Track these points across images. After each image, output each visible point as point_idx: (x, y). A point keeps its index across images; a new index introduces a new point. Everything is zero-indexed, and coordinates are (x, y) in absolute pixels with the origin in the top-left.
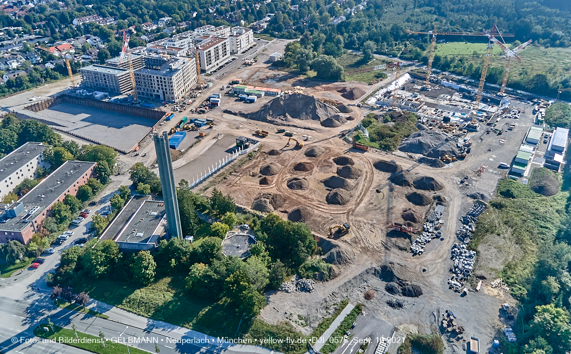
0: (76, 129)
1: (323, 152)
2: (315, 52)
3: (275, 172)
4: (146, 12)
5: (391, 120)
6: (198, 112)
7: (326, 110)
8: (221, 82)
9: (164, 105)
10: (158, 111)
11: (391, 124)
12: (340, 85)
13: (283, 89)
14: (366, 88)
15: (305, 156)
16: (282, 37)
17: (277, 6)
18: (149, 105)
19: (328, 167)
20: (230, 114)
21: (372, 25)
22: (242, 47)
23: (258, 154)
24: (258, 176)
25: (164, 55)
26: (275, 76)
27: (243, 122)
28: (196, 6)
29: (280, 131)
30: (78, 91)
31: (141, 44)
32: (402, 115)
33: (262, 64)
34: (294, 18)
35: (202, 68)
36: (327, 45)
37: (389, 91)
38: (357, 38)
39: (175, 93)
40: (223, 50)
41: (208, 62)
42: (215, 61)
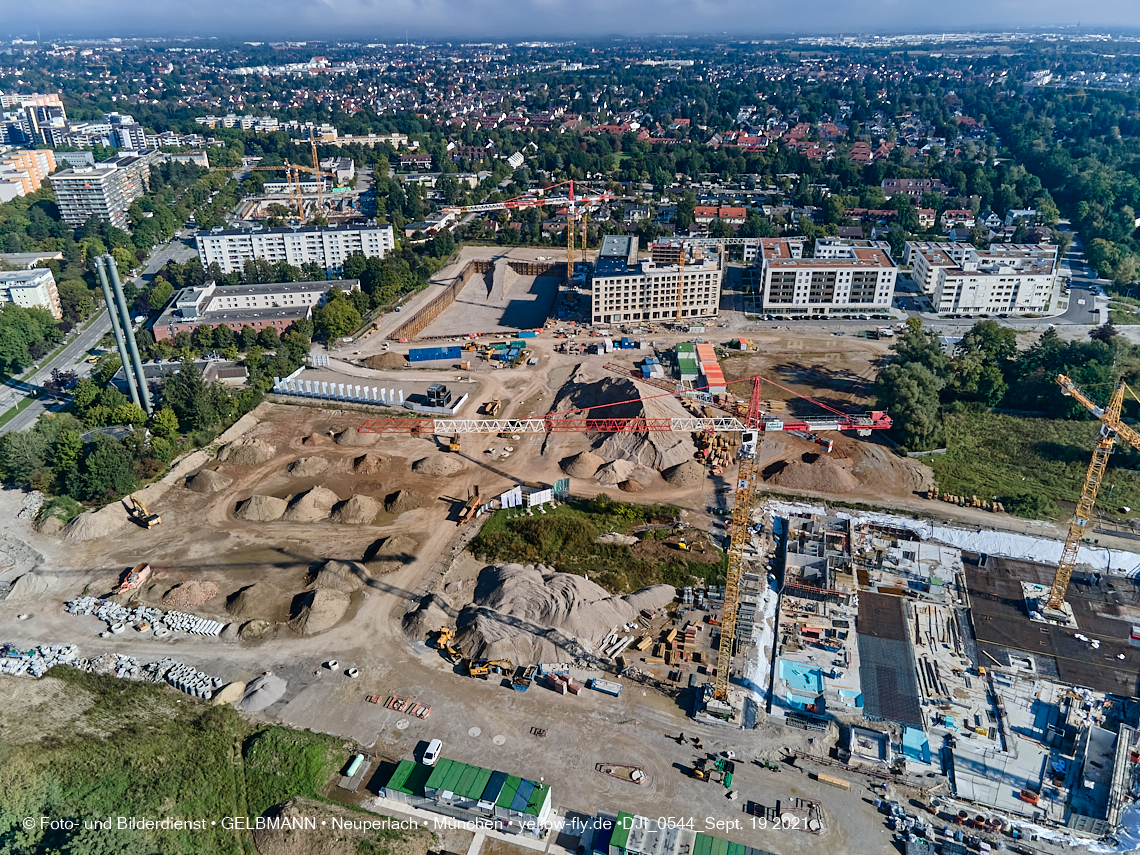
11: (621, 539)
18: (561, 313)
22: (965, 303)
39: (597, 309)
40: (859, 287)
41: (776, 294)
42: (811, 301)
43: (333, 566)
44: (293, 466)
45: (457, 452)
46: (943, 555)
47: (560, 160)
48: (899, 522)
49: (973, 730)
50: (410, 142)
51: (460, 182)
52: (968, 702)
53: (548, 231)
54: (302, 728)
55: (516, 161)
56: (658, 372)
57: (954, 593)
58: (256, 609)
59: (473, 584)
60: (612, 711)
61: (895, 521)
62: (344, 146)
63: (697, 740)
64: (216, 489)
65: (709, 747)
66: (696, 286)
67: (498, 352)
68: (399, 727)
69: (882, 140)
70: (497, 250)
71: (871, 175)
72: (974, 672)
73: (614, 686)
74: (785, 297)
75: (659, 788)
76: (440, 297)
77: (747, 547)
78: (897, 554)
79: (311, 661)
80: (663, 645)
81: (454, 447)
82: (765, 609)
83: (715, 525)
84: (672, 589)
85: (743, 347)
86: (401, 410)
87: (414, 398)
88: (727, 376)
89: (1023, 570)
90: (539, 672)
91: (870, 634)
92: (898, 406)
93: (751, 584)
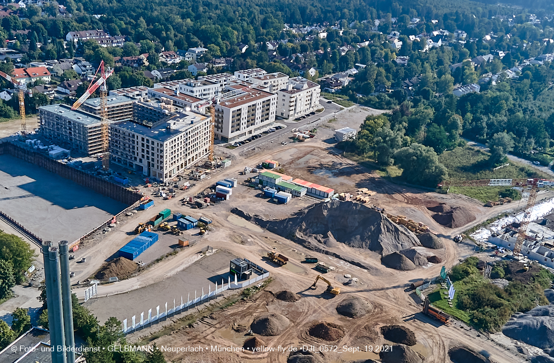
0: (5, 199)
1: (368, 312)
2: (407, 137)
3: (275, 331)
4: (172, 36)
5: (505, 275)
6: (191, 204)
7: (397, 238)
8: (246, 161)
9: (145, 184)
10: (131, 192)
11: (502, 283)
12: (435, 197)
13: (339, 189)
14: (479, 211)
15: (335, 311)
16: (367, 104)
17: (375, 53)
18: (121, 180)
19: (368, 341)
20: (240, 216)
21: (520, 106)
22: (298, 110)
23: (260, 294)
24: (245, 332)
25: (166, 106)
26: (334, 164)
27: (255, 234)
28: (250, 36)
29: (309, 261)
30: (29, 140)
31: (147, 84)
32: (525, 270)
33: (320, 142)
34: (396, 75)
35: (223, 134)
36: (431, 129)
37: (517, 222)
38: (487, 124)
39: (166, 168)
40: (264, 111)
41: (233, 126)
42: (247, 126)
66: (203, 132)
74: (237, 127)
86: (235, 293)
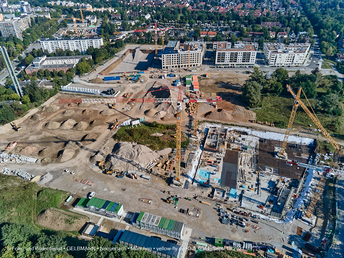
39: (164, 64)
40: (245, 57)
41: (219, 60)
42: (230, 62)
43: (71, 142)
44: (64, 113)
45: (114, 109)
46: (254, 139)
47: (161, 16)
48: (242, 129)
49: (250, 189)
50: (115, 10)
51: (129, 23)
52: (251, 181)
53: (154, 39)
54: (56, 188)
55: (148, 17)
56: (179, 84)
57: (254, 150)
58: (47, 155)
59: (112, 148)
60: (146, 184)
61: (241, 129)
62: (94, 11)
63: (169, 192)
64: (40, 120)
65: (172, 194)
66: (194, 57)
67: (131, 78)
68: (84, 188)
69: (265, 9)
70: (137, 46)
71: (258, 21)
72: (254, 173)
73: (148, 177)
74: (222, 60)
75: (156, 205)
76: (117, 61)
77: (195, 137)
78: (240, 139)
79: (61, 170)
80: (165, 165)
81: (113, 107)
82: (197, 155)
83: (187, 130)
84: (171, 149)
85: (207, 76)
86: (99, 96)
87: (104, 92)
88: (200, 86)
89: (276, 143)
90: (127, 173)
91: (227, 162)
92: (248, 94)
93: (194, 148)
